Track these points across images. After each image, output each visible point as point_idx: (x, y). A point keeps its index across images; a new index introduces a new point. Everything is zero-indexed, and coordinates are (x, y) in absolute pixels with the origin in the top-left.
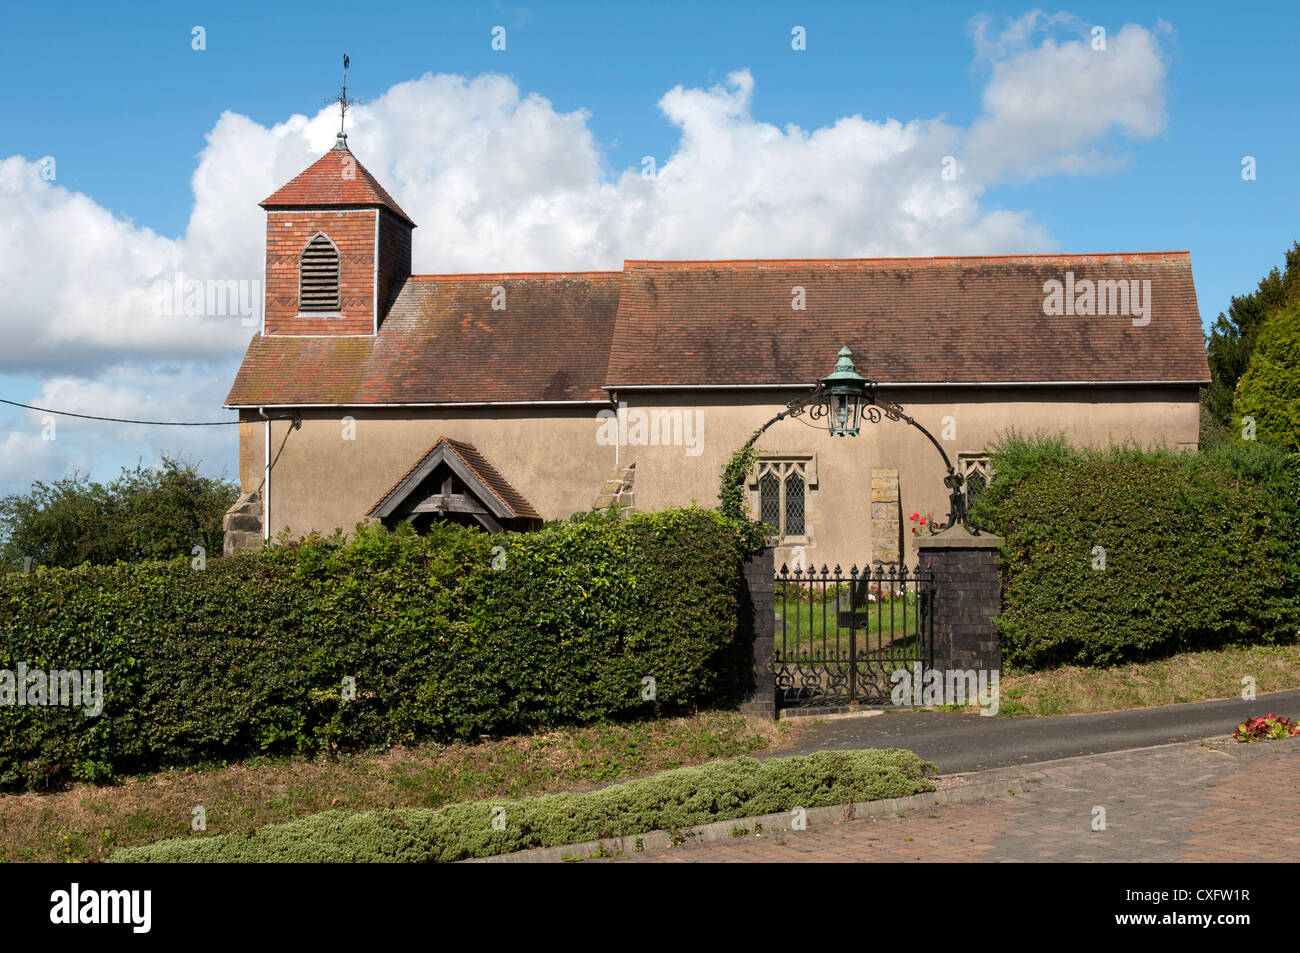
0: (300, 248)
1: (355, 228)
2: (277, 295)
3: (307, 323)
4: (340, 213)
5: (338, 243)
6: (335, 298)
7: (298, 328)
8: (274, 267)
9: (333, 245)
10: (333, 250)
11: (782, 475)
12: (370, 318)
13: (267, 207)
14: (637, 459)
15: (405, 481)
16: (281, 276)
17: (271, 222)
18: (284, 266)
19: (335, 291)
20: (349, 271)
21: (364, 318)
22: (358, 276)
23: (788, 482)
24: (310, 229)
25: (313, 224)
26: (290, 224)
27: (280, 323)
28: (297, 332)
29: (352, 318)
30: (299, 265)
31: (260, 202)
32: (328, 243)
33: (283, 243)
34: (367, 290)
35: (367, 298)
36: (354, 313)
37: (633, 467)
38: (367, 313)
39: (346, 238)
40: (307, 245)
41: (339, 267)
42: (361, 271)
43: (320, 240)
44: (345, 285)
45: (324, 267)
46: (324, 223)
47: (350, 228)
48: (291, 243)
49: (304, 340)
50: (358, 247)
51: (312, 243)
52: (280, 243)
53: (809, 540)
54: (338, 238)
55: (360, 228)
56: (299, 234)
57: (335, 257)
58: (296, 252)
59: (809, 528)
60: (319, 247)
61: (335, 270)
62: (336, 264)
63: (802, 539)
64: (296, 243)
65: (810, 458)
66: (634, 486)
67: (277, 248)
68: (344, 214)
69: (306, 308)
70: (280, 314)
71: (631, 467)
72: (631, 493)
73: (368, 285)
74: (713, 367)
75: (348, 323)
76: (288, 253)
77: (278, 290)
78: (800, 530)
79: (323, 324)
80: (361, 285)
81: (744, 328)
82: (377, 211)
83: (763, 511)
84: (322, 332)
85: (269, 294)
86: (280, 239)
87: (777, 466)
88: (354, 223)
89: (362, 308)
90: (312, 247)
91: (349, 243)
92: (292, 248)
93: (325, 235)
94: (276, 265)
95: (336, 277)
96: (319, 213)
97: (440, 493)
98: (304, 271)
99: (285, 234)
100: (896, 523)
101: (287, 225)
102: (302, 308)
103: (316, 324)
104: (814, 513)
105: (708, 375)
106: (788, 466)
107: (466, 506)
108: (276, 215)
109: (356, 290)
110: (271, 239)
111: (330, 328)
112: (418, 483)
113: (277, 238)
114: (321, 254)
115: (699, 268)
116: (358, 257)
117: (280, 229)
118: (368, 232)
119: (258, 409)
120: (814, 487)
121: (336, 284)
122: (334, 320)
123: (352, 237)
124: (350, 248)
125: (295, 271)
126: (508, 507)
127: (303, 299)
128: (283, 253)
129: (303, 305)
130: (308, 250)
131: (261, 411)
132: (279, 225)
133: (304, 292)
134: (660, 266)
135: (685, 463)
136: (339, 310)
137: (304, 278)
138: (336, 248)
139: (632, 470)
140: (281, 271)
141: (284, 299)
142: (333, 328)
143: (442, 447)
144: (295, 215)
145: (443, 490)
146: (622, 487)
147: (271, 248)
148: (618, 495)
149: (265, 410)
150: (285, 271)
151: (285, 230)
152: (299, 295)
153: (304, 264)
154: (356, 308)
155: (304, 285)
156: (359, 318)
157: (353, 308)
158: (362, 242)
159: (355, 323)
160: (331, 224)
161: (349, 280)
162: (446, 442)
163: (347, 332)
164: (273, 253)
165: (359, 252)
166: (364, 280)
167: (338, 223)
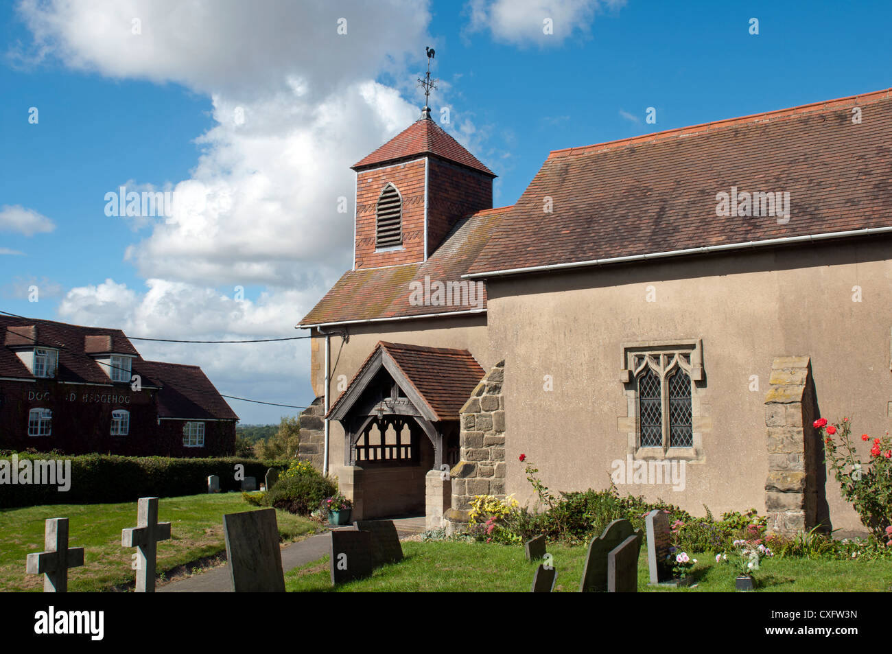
0: (377, 197)
1: (412, 175)
2: (363, 237)
3: (381, 257)
4: (401, 165)
5: (401, 189)
6: (398, 234)
7: (374, 262)
8: (361, 215)
9: (398, 191)
10: (397, 196)
11: (661, 371)
12: (422, 248)
13: (357, 168)
14: (506, 356)
15: (353, 386)
16: (365, 222)
17: (360, 180)
18: (367, 213)
19: (398, 229)
20: (407, 211)
21: (418, 248)
22: (413, 214)
23: (670, 378)
24: (383, 182)
25: (385, 177)
26: (371, 180)
27: (364, 259)
28: (376, 265)
29: (410, 250)
30: (377, 211)
31: (352, 166)
32: (394, 191)
33: (367, 196)
34: (419, 225)
35: (419, 231)
36: (411, 245)
37: (502, 364)
38: (420, 244)
39: (405, 184)
40: (381, 194)
41: (401, 208)
42: (416, 210)
43: (390, 189)
44: (405, 223)
45: (391, 210)
46: (391, 175)
47: (409, 176)
48: (371, 195)
49: (377, 271)
50: (414, 190)
51: (385, 192)
52: (365, 196)
53: (697, 453)
54: (400, 186)
55: (415, 175)
56: (376, 187)
57: (398, 201)
58: (375, 202)
59: (696, 437)
60: (388, 195)
61: (398, 212)
62: (399, 206)
63: (688, 451)
64: (375, 194)
65: (693, 347)
66: (504, 387)
67: (363, 200)
68: (405, 166)
69: (381, 245)
70: (364, 252)
71: (498, 365)
72: (500, 395)
73: (420, 221)
74: (582, 243)
75: (407, 254)
76: (370, 202)
77: (363, 233)
78: (688, 441)
79: (391, 256)
80: (416, 221)
81: (637, 198)
82: (426, 159)
83: (642, 415)
84: (391, 263)
85: (358, 237)
86: (365, 192)
87: (657, 358)
88: (410, 172)
89: (417, 240)
90: (384, 196)
91: (407, 188)
92: (372, 198)
93: (392, 184)
94: (362, 214)
95: (399, 217)
96: (388, 168)
97: (390, 397)
98: (379, 215)
99: (368, 188)
100: (799, 433)
101: (369, 180)
102: (378, 245)
103: (387, 257)
104: (703, 417)
105: (572, 253)
106: (670, 357)
107: (408, 409)
108: (362, 174)
109: (413, 226)
110: (360, 193)
111: (396, 259)
112: (363, 388)
113: (363, 193)
114: (390, 200)
115: (618, 147)
116: (414, 199)
117: (364, 185)
118: (420, 177)
119: (316, 327)
120: (702, 383)
121: (399, 223)
122: (398, 252)
123: (409, 184)
124: (409, 192)
125: (373, 217)
126: (431, 410)
127: (379, 238)
128: (365, 203)
129: (379, 243)
130: (382, 198)
131: (318, 329)
132: (364, 181)
133: (379, 232)
134: (582, 151)
135: (554, 358)
136: (401, 244)
137: (379, 221)
138: (399, 194)
139: (501, 369)
140: (365, 218)
141: (366, 240)
142: (398, 259)
143: (381, 352)
144: (374, 172)
145: (392, 394)
146: (487, 389)
147: (359, 200)
148: (480, 398)
149: (321, 327)
150: (368, 218)
151: (368, 185)
152: (376, 235)
153: (379, 210)
154: (412, 241)
155: (379, 226)
156: (415, 249)
157: (410, 241)
158: (416, 186)
159: (412, 253)
160: (397, 175)
161: (408, 219)
162: (382, 346)
163: (407, 261)
164: (361, 204)
165: (414, 195)
166: (417, 217)
167: (401, 174)
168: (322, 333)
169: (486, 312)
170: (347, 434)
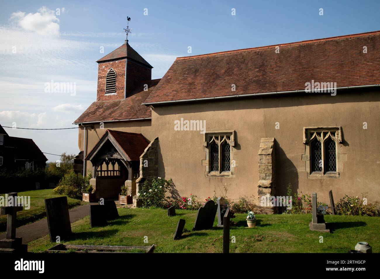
0: (107, 74)
1: (120, 65)
2: (100, 89)
3: (107, 97)
4: (117, 61)
5: (116, 71)
6: (115, 88)
7: (104, 99)
8: (100, 80)
10: (114, 73)
11: (219, 142)
12: (124, 94)
13: (99, 62)
14: (159, 135)
15: (97, 147)
16: (101, 83)
17: (99, 67)
19: (115, 86)
20: (118, 79)
23: (222, 145)
24: (109, 68)
25: (110, 66)
26: (104, 67)
27: (100, 98)
28: (106, 100)
29: (119, 94)
31: (97, 61)
33: (102, 73)
34: (123, 85)
35: (123, 87)
37: (157, 139)
38: (123, 92)
39: (118, 69)
42: (122, 79)
43: (112, 70)
44: (117, 84)
45: (112, 79)
46: (112, 65)
47: (119, 66)
48: (104, 72)
49: (106, 102)
51: (109, 72)
53: (232, 174)
54: (116, 69)
55: (122, 65)
56: (106, 69)
57: (115, 75)
58: (105, 75)
59: (232, 168)
60: (111, 73)
61: (115, 79)
62: (115, 77)
63: (228, 173)
64: (105, 72)
65: (231, 133)
67: (101, 74)
70: (101, 95)
72: (156, 151)
74: (190, 92)
75: (118, 96)
76: (103, 76)
77: (100, 87)
78: (228, 169)
79: (111, 97)
81: (210, 76)
82: (126, 59)
83: (211, 159)
84: (111, 100)
85: (98, 89)
86: (102, 71)
87: (217, 137)
88: (120, 64)
89: (122, 91)
91: (118, 70)
92: (104, 74)
93: (112, 69)
95: (115, 82)
96: (111, 63)
98: (107, 81)
99: (103, 70)
100: (270, 166)
101: (103, 67)
102: (107, 92)
103: (109, 97)
106: (222, 137)
107: (118, 156)
108: (101, 64)
109: (120, 85)
110: (99, 72)
112: (100, 148)
114: (111, 75)
116: (121, 75)
117: (101, 69)
118: (124, 67)
121: (115, 84)
122: (114, 95)
123: (119, 69)
124: (119, 72)
126: (128, 156)
127: (107, 89)
128: (102, 76)
130: (108, 74)
131: (82, 124)
132: (101, 67)
133: (107, 87)
136: (116, 92)
137: (107, 83)
139: (157, 141)
140: (101, 81)
141: (102, 90)
142: (114, 98)
143: (108, 134)
144: (105, 64)
145: (112, 150)
146: (151, 148)
147: (99, 75)
148: (148, 152)
150: (103, 81)
151: (103, 68)
152: (105, 88)
153: (107, 79)
154: (120, 91)
155: (107, 85)
156: (121, 94)
157: (119, 91)
158: (122, 70)
159: (120, 96)
160: (114, 65)
161: (118, 82)
162: (108, 131)
163: (118, 99)
164: (100, 76)
165: (121, 73)
166: (122, 82)
167: (116, 65)
168: (83, 126)
169: (151, 119)
170: (93, 166)
